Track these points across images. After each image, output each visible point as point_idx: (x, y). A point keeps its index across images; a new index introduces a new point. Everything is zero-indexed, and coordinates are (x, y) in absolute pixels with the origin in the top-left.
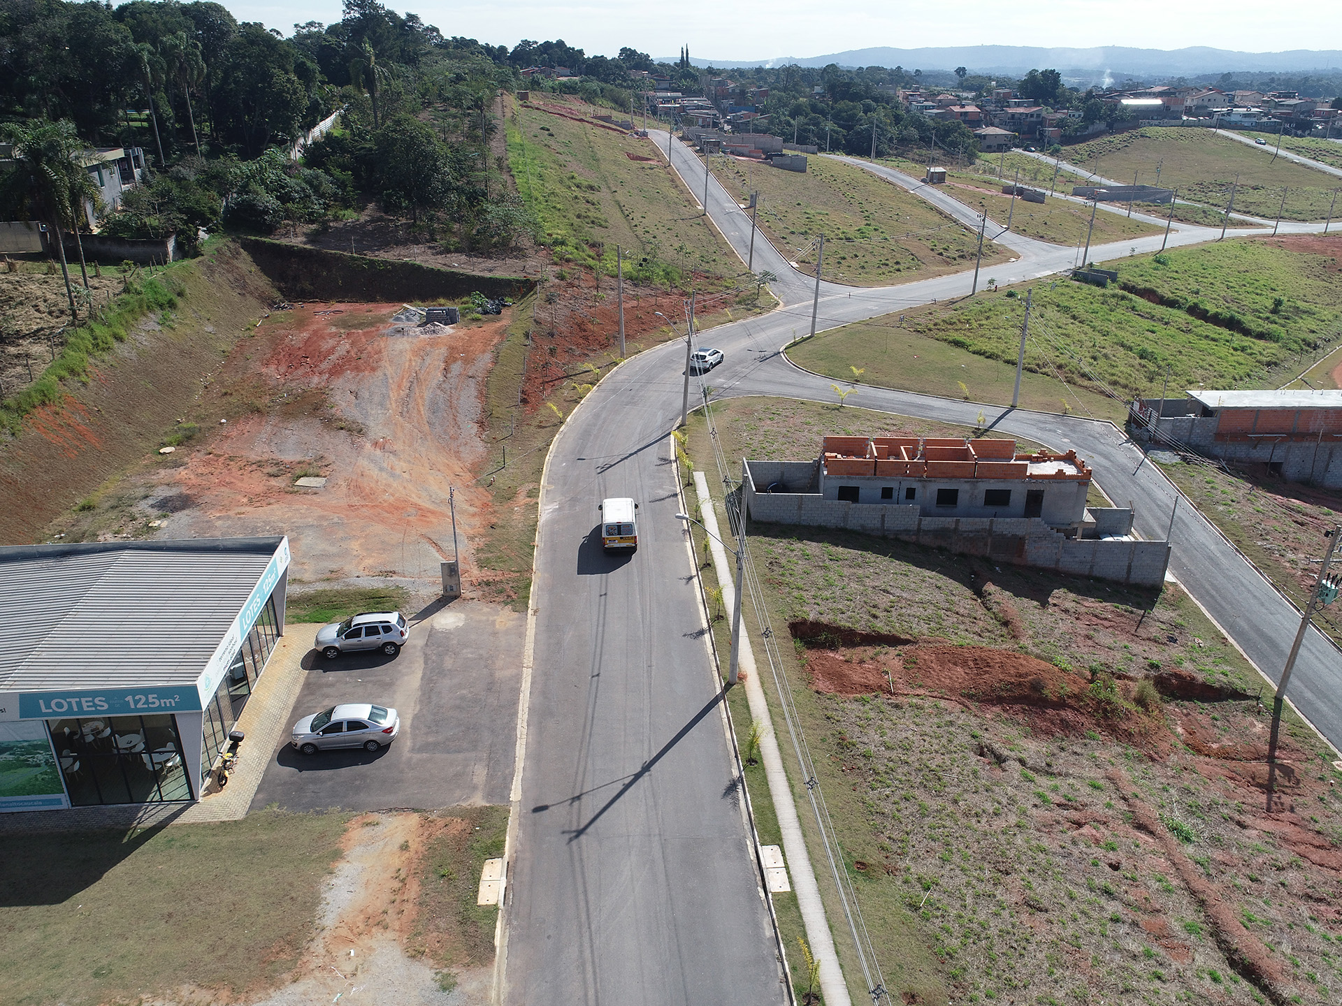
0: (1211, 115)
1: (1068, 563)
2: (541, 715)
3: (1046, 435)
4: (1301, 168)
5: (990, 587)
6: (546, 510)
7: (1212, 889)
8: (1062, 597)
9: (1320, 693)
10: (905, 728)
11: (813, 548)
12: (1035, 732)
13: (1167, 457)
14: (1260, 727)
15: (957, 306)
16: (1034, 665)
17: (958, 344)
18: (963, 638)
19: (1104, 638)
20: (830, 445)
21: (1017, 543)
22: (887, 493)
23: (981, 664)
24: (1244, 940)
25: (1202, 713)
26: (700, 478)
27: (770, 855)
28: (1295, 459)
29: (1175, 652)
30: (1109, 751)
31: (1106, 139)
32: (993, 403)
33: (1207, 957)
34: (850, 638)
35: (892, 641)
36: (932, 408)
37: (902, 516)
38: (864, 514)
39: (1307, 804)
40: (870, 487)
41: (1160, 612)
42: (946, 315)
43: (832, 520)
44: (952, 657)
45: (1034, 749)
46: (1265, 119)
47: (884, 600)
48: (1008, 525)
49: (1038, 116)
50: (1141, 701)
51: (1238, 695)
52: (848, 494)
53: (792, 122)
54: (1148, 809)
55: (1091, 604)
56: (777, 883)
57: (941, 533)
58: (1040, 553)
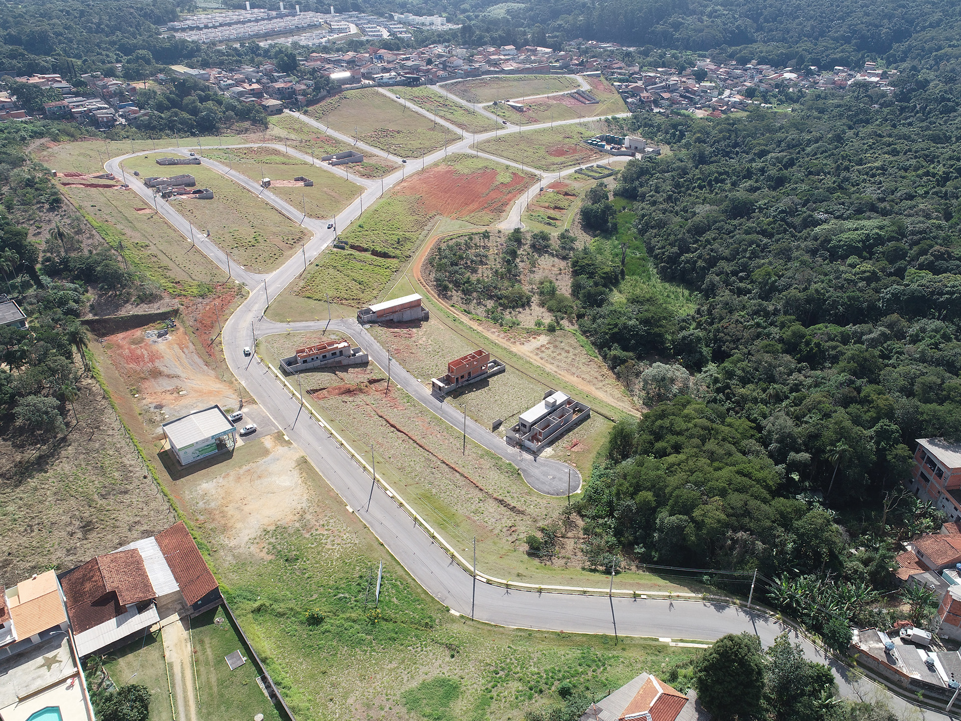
0: (374, 79)
1: (350, 363)
2: (275, 418)
3: (340, 327)
4: (416, 115)
5: (337, 373)
6: (243, 383)
7: (376, 410)
8: (351, 370)
9: (396, 375)
10: (331, 402)
11: (302, 375)
12: (351, 396)
13: (367, 326)
14: (386, 384)
15: (303, 276)
16: (348, 386)
17: (309, 297)
18: (335, 384)
19: (359, 376)
20: (298, 352)
21: (340, 362)
22: (312, 359)
23: (340, 388)
24: (380, 414)
25: (377, 384)
26: (270, 365)
27: (320, 423)
28: (395, 317)
29: (372, 375)
30: (362, 396)
31: (329, 100)
32: (325, 319)
33: (377, 417)
34: (317, 391)
35: (324, 389)
36: (311, 326)
37: (317, 363)
38: (309, 365)
39: (392, 395)
40: (309, 359)
41: (369, 367)
42: (302, 284)
43: (304, 368)
44: (335, 389)
45: (351, 399)
46: (398, 79)
47: (320, 382)
48: (337, 359)
49: (292, 88)
50: (366, 386)
51: (383, 379)
52: (305, 362)
53: (163, 115)
54: (368, 402)
55: (356, 369)
56: (322, 425)
57: (325, 364)
58: (345, 362)
